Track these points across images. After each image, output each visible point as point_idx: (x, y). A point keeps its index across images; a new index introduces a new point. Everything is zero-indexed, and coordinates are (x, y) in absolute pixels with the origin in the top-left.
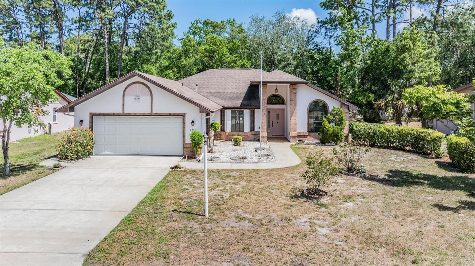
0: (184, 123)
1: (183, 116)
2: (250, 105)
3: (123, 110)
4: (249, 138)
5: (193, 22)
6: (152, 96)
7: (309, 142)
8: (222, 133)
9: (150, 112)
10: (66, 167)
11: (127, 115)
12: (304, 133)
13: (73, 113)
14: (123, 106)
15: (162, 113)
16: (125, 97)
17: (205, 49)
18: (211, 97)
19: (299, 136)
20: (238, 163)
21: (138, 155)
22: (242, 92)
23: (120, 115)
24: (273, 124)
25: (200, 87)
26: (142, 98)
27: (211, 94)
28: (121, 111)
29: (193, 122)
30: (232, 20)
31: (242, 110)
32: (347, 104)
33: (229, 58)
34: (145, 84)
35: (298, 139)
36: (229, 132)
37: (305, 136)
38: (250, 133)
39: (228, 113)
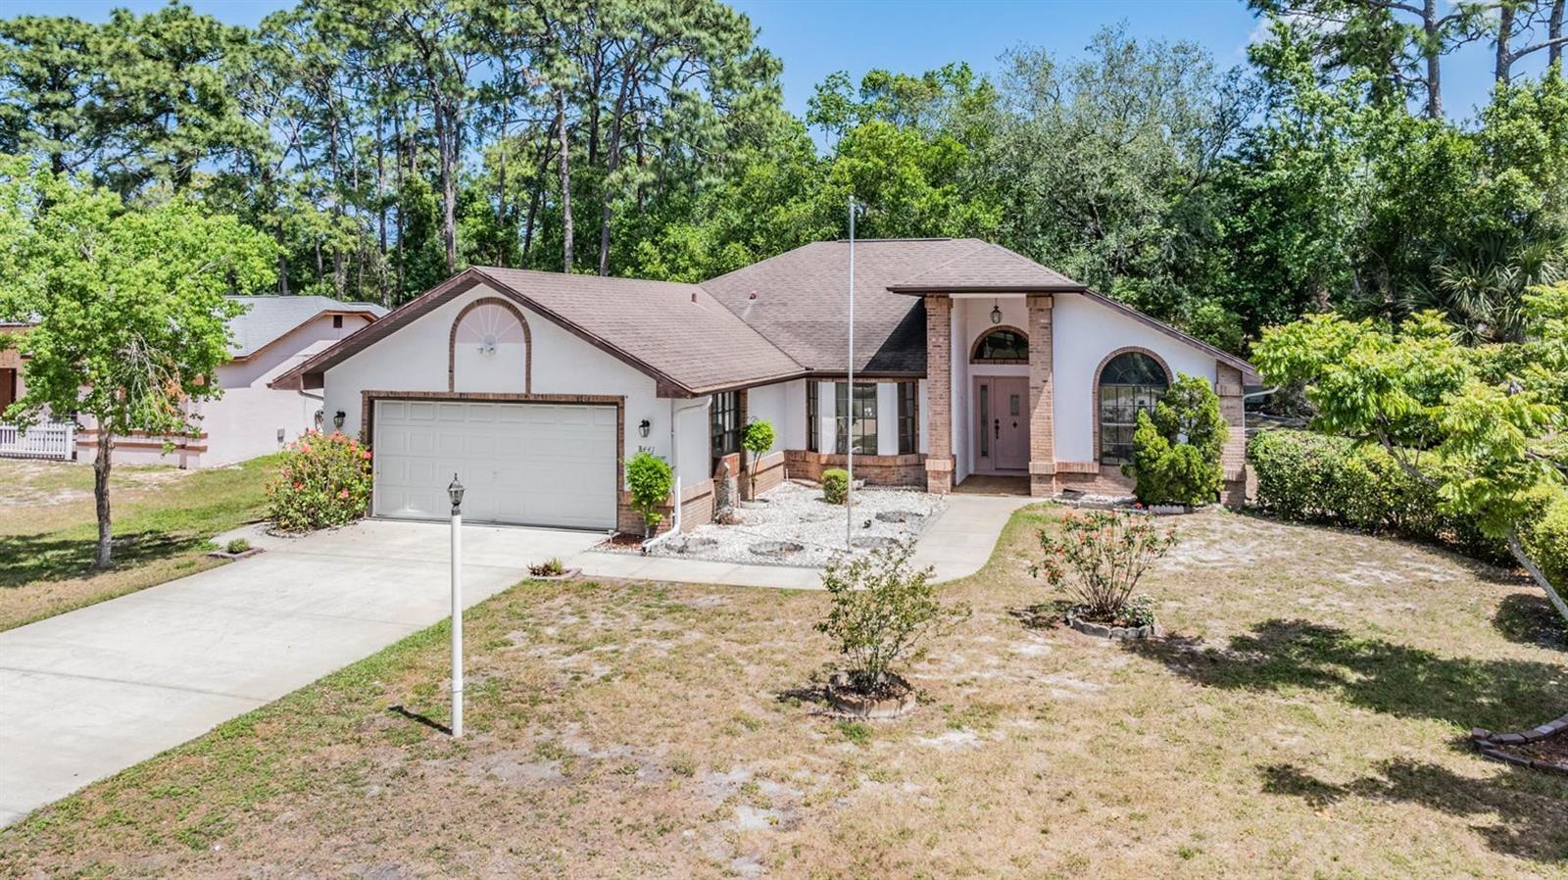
0: (620, 427)
1: (618, 403)
2: (899, 366)
3: (452, 385)
4: (894, 478)
5: (822, 83)
6: (528, 341)
7: (1101, 497)
8: (811, 456)
9: (524, 391)
10: (261, 551)
11: (463, 398)
12: (1082, 465)
13: (319, 392)
14: (451, 371)
15: (558, 396)
16: (456, 345)
17: (852, 169)
18: (784, 337)
19: (1065, 476)
20: (760, 564)
21: (494, 523)
22: (887, 319)
23: (441, 400)
24: (997, 428)
25: (761, 304)
26: (500, 347)
27: (788, 326)
28: (443, 388)
29: (646, 424)
30: (957, 68)
31: (873, 381)
32: (1233, 364)
33: (924, 197)
34: (510, 307)
35: (1065, 486)
36: (830, 456)
37: (1086, 477)
38: (899, 461)
39: (827, 391)
